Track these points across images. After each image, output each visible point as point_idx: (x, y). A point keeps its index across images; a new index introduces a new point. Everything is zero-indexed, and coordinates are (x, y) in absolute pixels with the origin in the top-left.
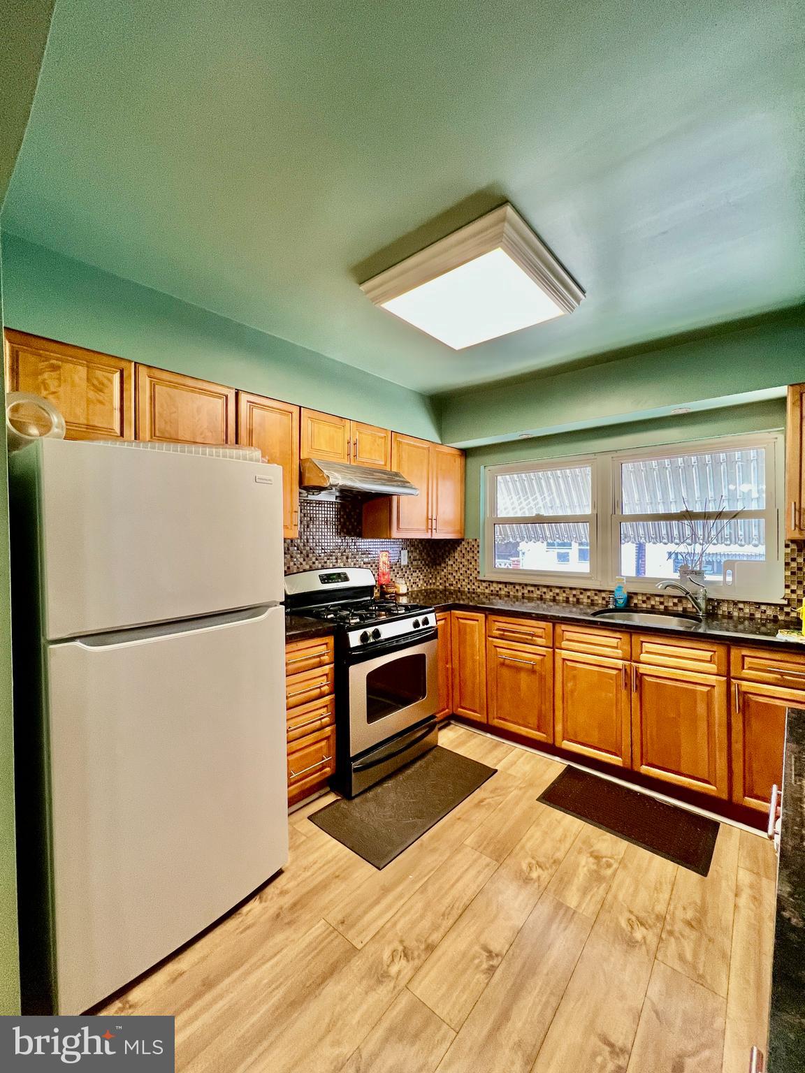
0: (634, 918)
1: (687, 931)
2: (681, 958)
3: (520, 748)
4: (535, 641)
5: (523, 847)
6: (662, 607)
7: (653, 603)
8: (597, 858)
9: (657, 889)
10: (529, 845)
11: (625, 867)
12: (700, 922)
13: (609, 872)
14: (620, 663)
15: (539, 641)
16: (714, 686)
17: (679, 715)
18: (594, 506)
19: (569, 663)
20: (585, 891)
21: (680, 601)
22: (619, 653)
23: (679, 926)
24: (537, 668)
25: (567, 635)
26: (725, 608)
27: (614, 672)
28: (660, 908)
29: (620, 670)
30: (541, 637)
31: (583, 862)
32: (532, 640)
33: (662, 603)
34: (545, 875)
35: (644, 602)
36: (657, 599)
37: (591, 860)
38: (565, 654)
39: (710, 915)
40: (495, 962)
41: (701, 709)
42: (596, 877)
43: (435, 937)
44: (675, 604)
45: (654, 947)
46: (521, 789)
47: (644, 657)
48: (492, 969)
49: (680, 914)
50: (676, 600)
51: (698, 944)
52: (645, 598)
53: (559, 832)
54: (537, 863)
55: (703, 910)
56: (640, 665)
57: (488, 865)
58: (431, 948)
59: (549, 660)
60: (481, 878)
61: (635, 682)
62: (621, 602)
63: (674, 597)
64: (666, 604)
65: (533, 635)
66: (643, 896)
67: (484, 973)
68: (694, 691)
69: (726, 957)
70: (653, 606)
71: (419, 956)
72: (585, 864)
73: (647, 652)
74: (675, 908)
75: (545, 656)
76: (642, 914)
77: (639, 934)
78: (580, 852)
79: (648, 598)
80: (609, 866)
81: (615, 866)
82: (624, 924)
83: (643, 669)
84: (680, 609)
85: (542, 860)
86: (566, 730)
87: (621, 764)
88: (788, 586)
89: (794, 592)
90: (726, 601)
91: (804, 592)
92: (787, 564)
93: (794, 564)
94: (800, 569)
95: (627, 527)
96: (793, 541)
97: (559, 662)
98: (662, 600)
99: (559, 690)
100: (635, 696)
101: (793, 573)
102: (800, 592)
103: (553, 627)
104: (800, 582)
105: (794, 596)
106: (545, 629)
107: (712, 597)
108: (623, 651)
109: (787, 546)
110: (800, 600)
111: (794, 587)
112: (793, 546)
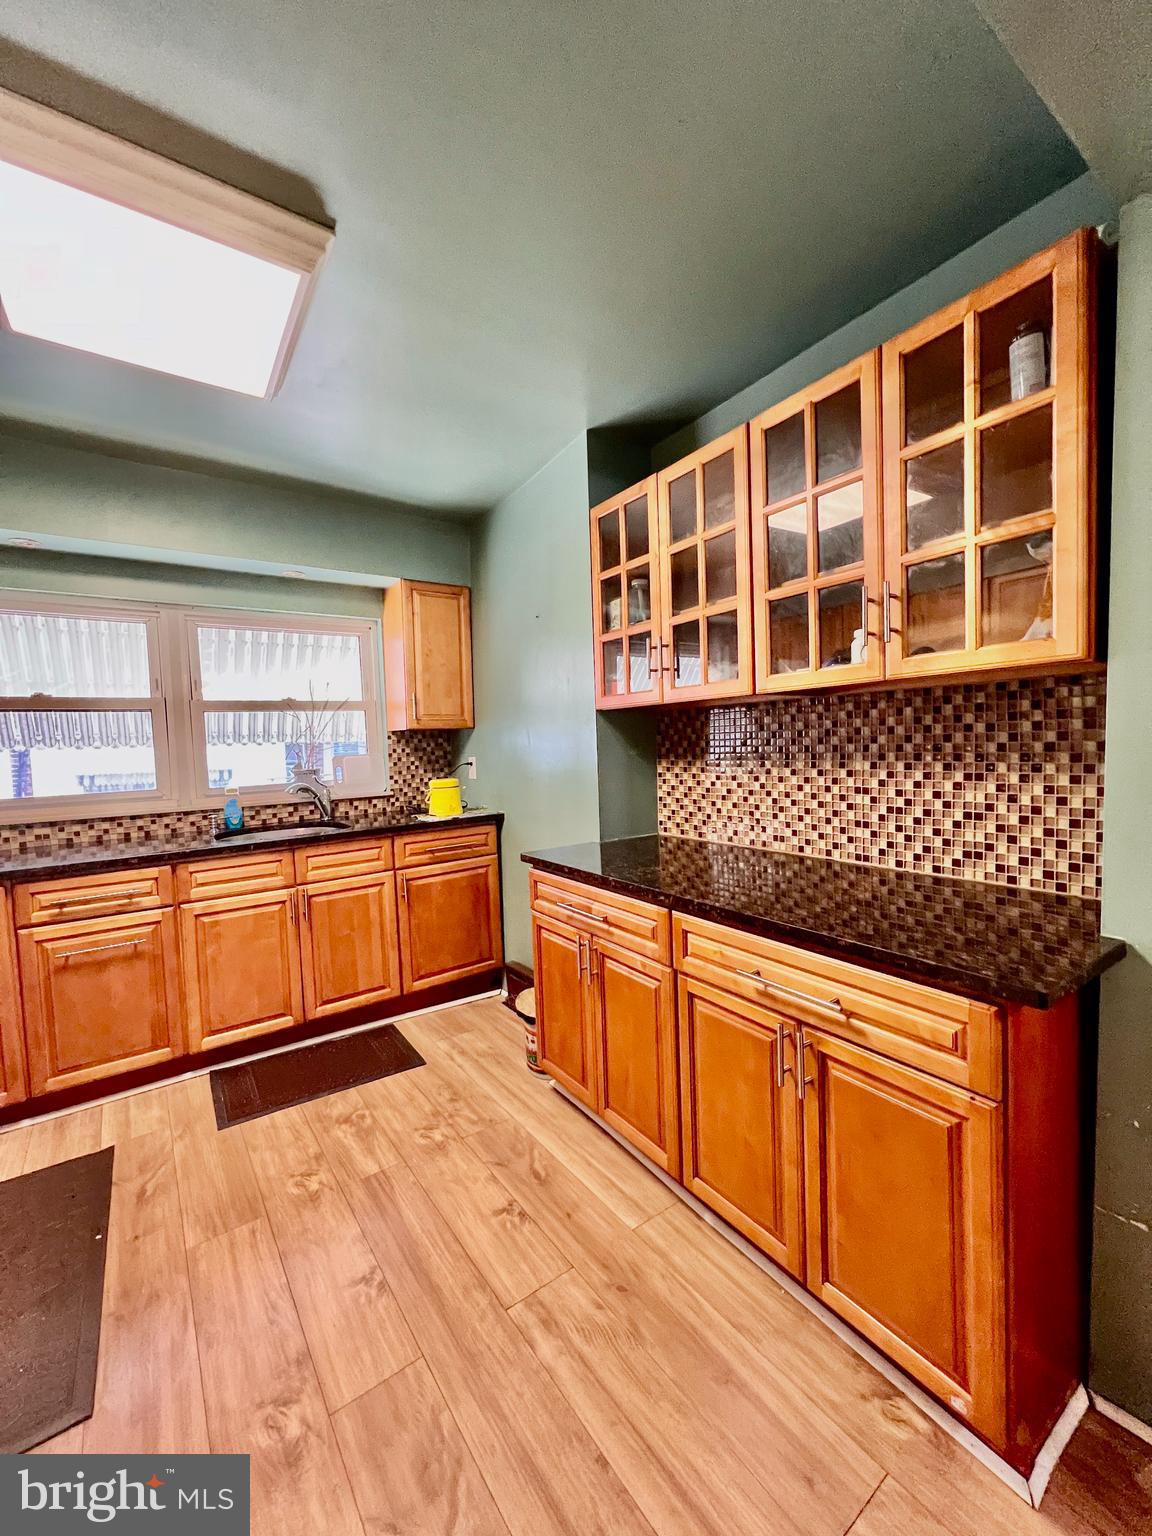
0: (423, 1131)
1: (457, 1105)
2: (474, 1123)
3: (108, 1103)
4: (137, 903)
5: (268, 1179)
6: (275, 821)
7: (264, 817)
8: (347, 1120)
9: (412, 1099)
10: (272, 1172)
11: (375, 1107)
12: (455, 1094)
13: (369, 1121)
14: (283, 894)
15: (147, 901)
16: (383, 884)
17: (353, 930)
18: (155, 684)
19: (206, 919)
20: (370, 1152)
21: (296, 810)
22: (278, 881)
23: (449, 1107)
24: (146, 948)
25: (200, 877)
26: (342, 808)
27: (276, 908)
28: (428, 1108)
29: (284, 902)
30: (149, 894)
31: (340, 1134)
32: (130, 904)
33: (275, 815)
34: (323, 1176)
35: (252, 818)
36: (269, 811)
37: (344, 1127)
38: (198, 907)
39: (456, 1084)
40: (378, 1278)
41: (374, 912)
42: (365, 1135)
43: (294, 1346)
44: (291, 814)
45: (453, 1133)
46: (180, 1137)
47: (311, 875)
48: (383, 1286)
49: (441, 1100)
50: (291, 809)
51: (469, 1105)
52: (253, 813)
53: (286, 1135)
54: (302, 1175)
55: (449, 1086)
56: (309, 886)
57: (253, 1232)
58: (306, 1358)
59: (167, 931)
60: (263, 1248)
61: (303, 911)
63: (290, 805)
64: (279, 816)
65: (130, 896)
66: (409, 1111)
67: (382, 1296)
68: (366, 895)
69: (487, 1097)
70: (264, 821)
71: (304, 1380)
72: (344, 1135)
73: (314, 869)
74: (435, 1099)
75: (158, 922)
76: (425, 1123)
77: (437, 1136)
78: (326, 1130)
79: (258, 813)
80: (363, 1117)
81: (367, 1113)
82: (423, 1141)
83: (311, 889)
84: (297, 818)
85: (304, 1168)
86: (206, 1020)
87: (291, 1024)
88: (391, 778)
89: (396, 782)
90: (342, 800)
91: (404, 781)
92: (390, 755)
93: (395, 755)
94: (399, 759)
95: (211, 719)
96: (394, 733)
97: (189, 925)
98: (275, 811)
99: (190, 966)
100: (304, 925)
101: (395, 764)
102: (401, 782)
103: (174, 871)
104: (400, 773)
105: (397, 786)
106: (156, 879)
107: (334, 797)
108: (285, 876)
109: (389, 738)
110: (401, 790)
111: (396, 778)
112: (394, 738)
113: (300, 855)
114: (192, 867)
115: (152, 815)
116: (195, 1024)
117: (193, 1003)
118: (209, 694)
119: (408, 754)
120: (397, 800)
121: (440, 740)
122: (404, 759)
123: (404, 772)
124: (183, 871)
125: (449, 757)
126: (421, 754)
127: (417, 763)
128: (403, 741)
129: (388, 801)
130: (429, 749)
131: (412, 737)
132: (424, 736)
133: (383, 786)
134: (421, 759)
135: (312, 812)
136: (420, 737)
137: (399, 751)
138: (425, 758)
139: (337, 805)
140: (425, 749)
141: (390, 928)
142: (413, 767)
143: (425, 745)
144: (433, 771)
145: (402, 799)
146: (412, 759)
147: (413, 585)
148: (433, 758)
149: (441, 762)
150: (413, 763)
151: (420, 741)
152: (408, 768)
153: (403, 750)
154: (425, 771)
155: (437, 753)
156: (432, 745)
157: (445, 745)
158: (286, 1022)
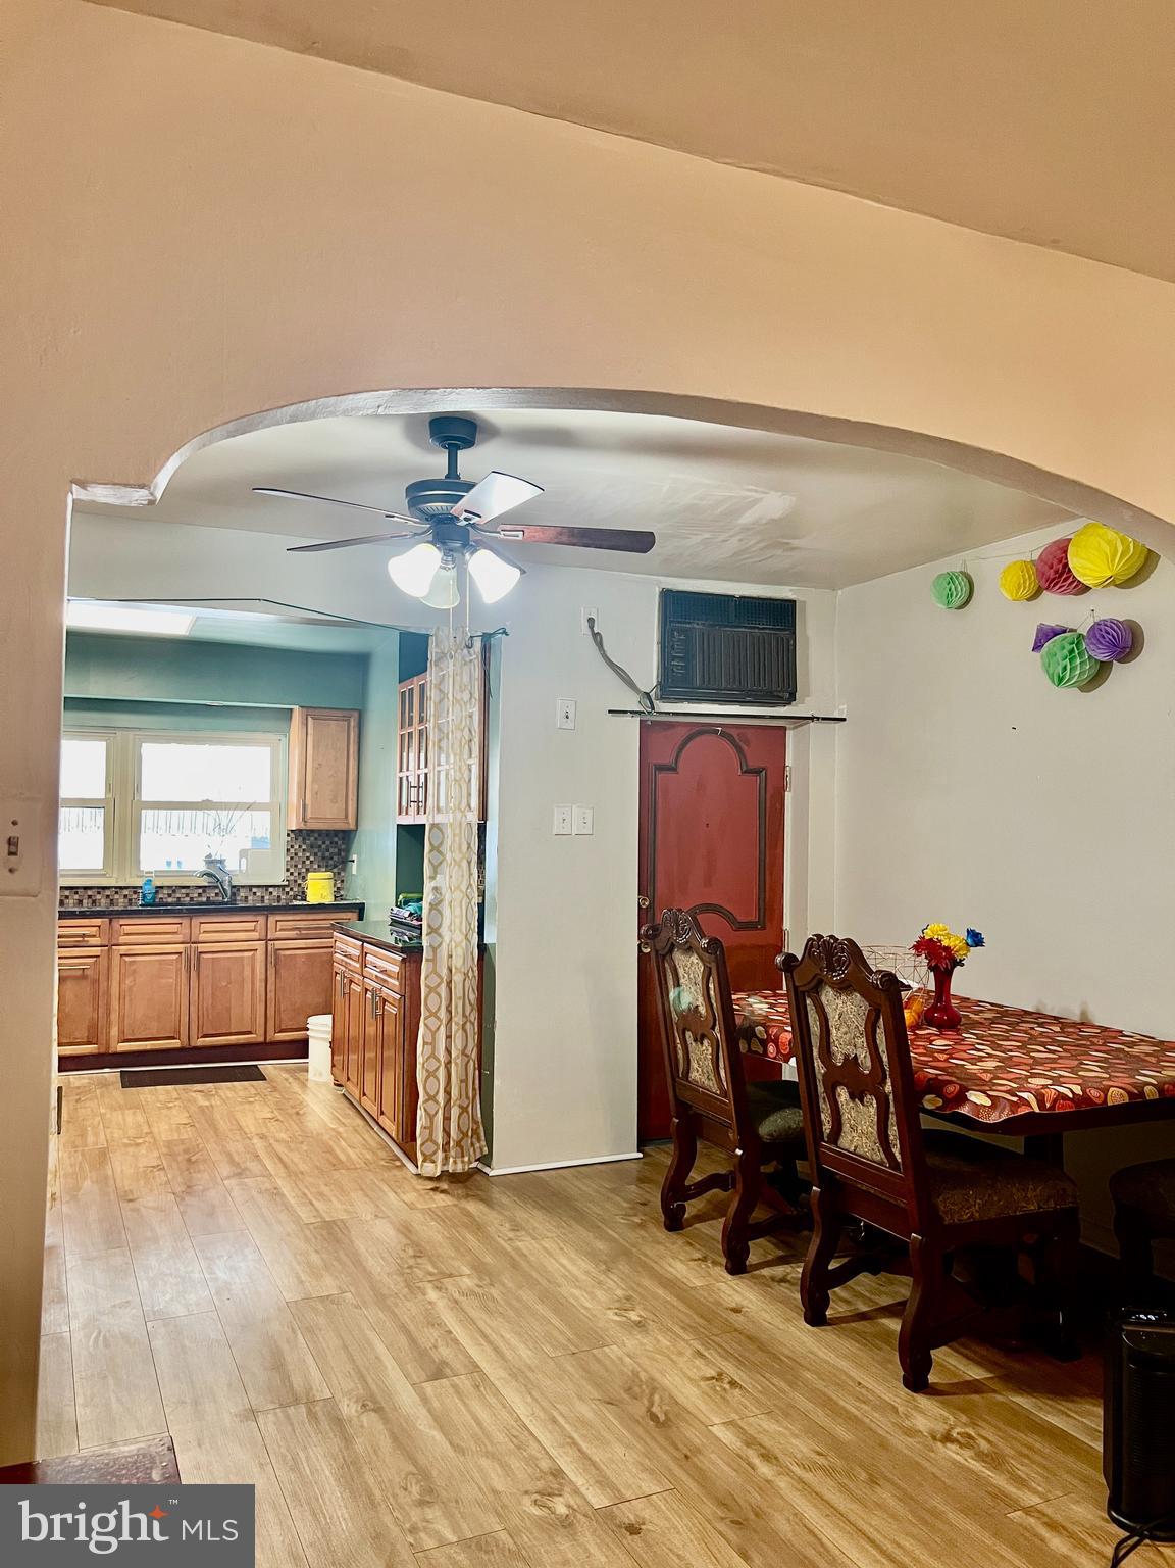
0: (244, 1098)
1: (273, 1092)
2: (278, 1098)
4: (87, 942)
5: (146, 1101)
7: (178, 896)
9: (247, 1089)
10: (150, 1100)
14: (180, 948)
15: (92, 941)
16: (257, 950)
17: (230, 983)
18: (109, 788)
19: (127, 959)
20: (209, 1101)
21: (204, 891)
22: (179, 938)
23: (268, 1093)
24: (89, 972)
25: (127, 929)
26: (242, 893)
27: (175, 957)
28: (254, 1092)
29: (180, 953)
30: (94, 936)
31: (193, 1094)
32: (82, 942)
33: (187, 895)
34: (177, 1103)
35: (170, 896)
36: (183, 891)
37: (197, 1092)
38: (123, 949)
39: (279, 1088)
41: (247, 972)
42: (208, 1095)
44: (200, 895)
45: (262, 1100)
47: (202, 937)
49: (265, 1091)
50: (200, 891)
54: (164, 1102)
55: (275, 1088)
56: (200, 945)
59: (103, 961)
61: (193, 962)
62: (149, 897)
63: (200, 887)
64: (191, 896)
65: (82, 936)
68: (242, 957)
73: (205, 932)
74: (261, 1091)
75: (97, 956)
79: (174, 892)
83: (202, 948)
84: (204, 899)
86: (122, 1032)
87: (178, 1046)
88: (287, 870)
89: (291, 874)
90: (243, 887)
91: (299, 874)
92: (288, 850)
93: (292, 851)
94: (296, 854)
95: (148, 816)
96: (292, 831)
97: (116, 959)
98: (188, 891)
99: (115, 990)
100: (193, 974)
101: (291, 858)
102: (296, 874)
103: (110, 923)
104: (296, 866)
105: (292, 878)
106: (99, 927)
107: (234, 884)
108: (184, 935)
109: (288, 835)
110: (295, 881)
111: (292, 870)
112: (292, 835)
113: (196, 921)
114: (122, 921)
115: (98, 888)
116: (114, 1032)
117: (114, 1017)
118: (146, 796)
119: (304, 850)
120: (291, 889)
121: (336, 839)
122: (300, 855)
123: (300, 866)
124: (117, 923)
125: (343, 854)
126: (316, 851)
127: (312, 858)
128: (300, 839)
129: (283, 890)
130: (324, 847)
131: (309, 835)
132: (320, 835)
133: (279, 878)
134: (316, 855)
135: (217, 895)
136: (316, 835)
137: (296, 847)
138: (320, 854)
139: (238, 890)
140: (320, 847)
141: (259, 986)
142: (308, 862)
143: (320, 843)
144: (327, 866)
145: (295, 889)
146: (308, 855)
147: (308, 710)
148: (327, 854)
149: (335, 858)
150: (308, 858)
151: (316, 839)
152: (304, 862)
153: (300, 847)
154: (319, 866)
155: (331, 850)
156: (328, 843)
157: (340, 843)
158: (175, 1044)
